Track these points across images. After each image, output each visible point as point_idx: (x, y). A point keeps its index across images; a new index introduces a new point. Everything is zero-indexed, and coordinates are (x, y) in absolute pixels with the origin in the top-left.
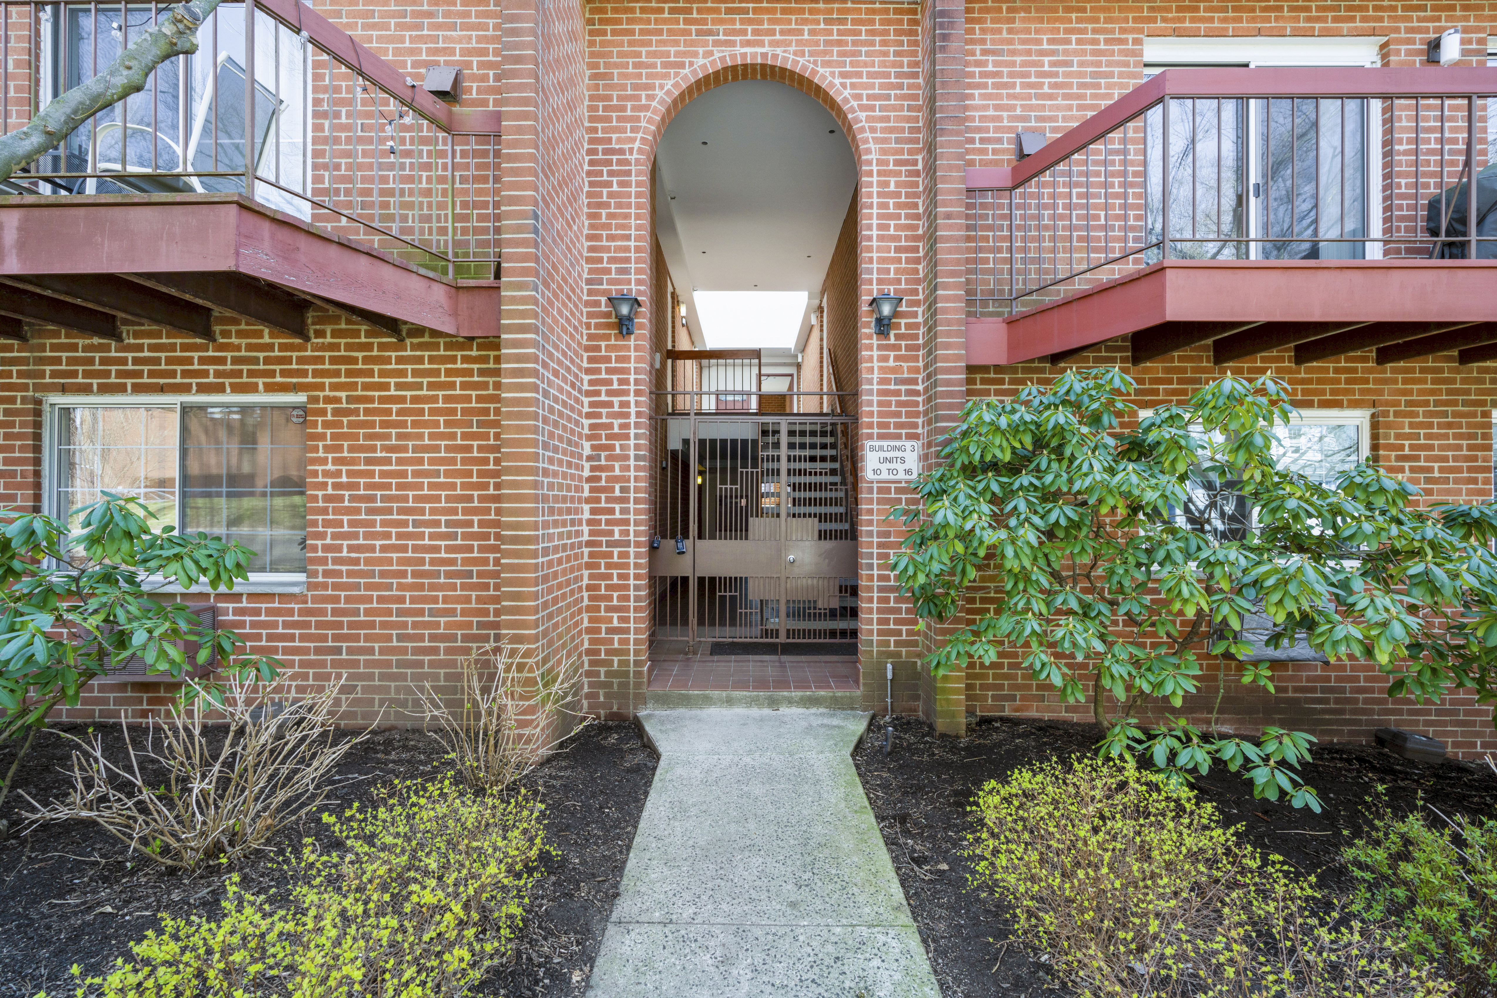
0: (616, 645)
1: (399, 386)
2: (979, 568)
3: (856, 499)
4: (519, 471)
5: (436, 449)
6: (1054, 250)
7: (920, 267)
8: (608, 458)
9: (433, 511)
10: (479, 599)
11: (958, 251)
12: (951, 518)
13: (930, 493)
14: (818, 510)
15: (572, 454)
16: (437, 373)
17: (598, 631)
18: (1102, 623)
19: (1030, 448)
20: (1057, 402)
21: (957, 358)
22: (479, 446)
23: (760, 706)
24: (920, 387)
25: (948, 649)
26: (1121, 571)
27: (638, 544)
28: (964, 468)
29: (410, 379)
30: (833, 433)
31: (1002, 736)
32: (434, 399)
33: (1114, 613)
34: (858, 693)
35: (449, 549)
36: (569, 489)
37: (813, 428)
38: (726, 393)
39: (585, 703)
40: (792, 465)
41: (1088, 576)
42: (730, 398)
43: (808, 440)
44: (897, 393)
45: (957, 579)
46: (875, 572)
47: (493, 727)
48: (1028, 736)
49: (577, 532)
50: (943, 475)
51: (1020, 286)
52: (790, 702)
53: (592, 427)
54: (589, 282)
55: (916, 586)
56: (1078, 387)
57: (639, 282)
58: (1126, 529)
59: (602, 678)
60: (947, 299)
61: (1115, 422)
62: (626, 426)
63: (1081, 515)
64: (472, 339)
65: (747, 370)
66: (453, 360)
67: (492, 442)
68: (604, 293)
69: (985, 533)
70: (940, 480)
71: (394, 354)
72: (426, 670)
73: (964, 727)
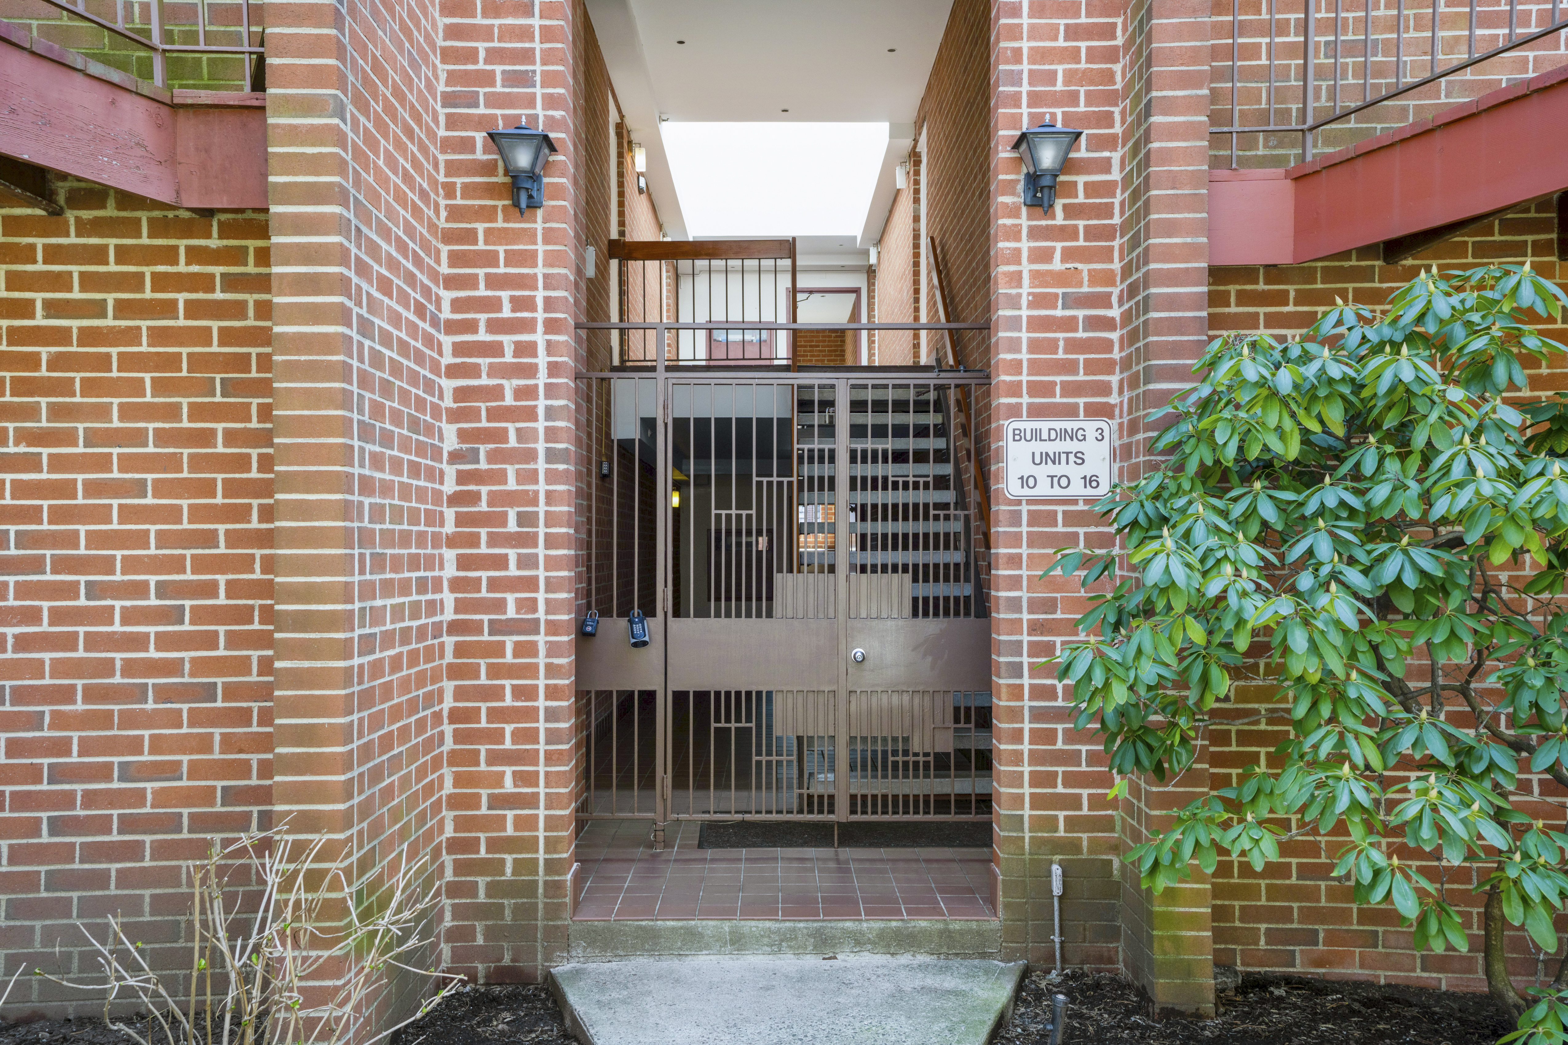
0: (510, 831)
1: (53, 309)
2: (1235, 672)
3: (987, 536)
4: (310, 482)
5: (139, 438)
6: (1396, 25)
7: (1117, 68)
8: (492, 457)
9: (130, 565)
10: (228, 743)
11: (1196, 31)
12: (1179, 573)
13: (1134, 524)
14: (910, 557)
15: (421, 450)
16: (135, 282)
17: (473, 802)
18: (1496, 786)
19: (1340, 432)
20: (1398, 337)
21: (1192, 252)
22: (227, 433)
23: (799, 950)
24: (1115, 313)
25: (1177, 835)
26: (1538, 682)
27: (553, 628)
28: (1204, 473)
29: (76, 294)
30: (940, 407)
31: (1290, 1016)
32: (131, 336)
33: (1525, 766)
34: (994, 923)
35: (164, 642)
36: (414, 519)
37: (901, 395)
38: (728, 326)
39: (446, 949)
40: (860, 470)
41: (1464, 691)
42: (735, 336)
43: (890, 419)
44: (1069, 324)
45: (1192, 696)
46: (1026, 681)
47: (253, 1007)
48: (1345, 1018)
49: (431, 604)
50: (1162, 487)
51: (1324, 102)
52: (859, 942)
53: (461, 394)
54: (449, 100)
55: (1110, 709)
56: (1442, 307)
57: (551, 102)
58: (1545, 596)
59: (482, 898)
60: (1173, 132)
61: (1520, 376)
62: (529, 392)
63: (1448, 566)
64: (208, 213)
65: (768, 280)
66: (169, 255)
67: (254, 424)
68: (480, 122)
69: (1247, 603)
70: (1156, 497)
71: (40, 242)
72: (113, 891)
73: (1211, 997)
